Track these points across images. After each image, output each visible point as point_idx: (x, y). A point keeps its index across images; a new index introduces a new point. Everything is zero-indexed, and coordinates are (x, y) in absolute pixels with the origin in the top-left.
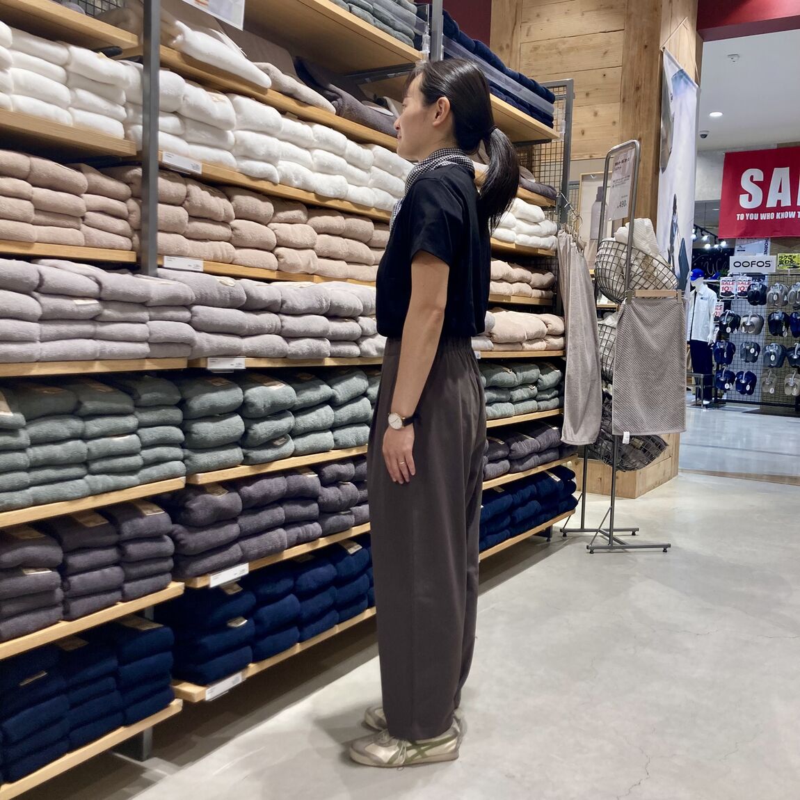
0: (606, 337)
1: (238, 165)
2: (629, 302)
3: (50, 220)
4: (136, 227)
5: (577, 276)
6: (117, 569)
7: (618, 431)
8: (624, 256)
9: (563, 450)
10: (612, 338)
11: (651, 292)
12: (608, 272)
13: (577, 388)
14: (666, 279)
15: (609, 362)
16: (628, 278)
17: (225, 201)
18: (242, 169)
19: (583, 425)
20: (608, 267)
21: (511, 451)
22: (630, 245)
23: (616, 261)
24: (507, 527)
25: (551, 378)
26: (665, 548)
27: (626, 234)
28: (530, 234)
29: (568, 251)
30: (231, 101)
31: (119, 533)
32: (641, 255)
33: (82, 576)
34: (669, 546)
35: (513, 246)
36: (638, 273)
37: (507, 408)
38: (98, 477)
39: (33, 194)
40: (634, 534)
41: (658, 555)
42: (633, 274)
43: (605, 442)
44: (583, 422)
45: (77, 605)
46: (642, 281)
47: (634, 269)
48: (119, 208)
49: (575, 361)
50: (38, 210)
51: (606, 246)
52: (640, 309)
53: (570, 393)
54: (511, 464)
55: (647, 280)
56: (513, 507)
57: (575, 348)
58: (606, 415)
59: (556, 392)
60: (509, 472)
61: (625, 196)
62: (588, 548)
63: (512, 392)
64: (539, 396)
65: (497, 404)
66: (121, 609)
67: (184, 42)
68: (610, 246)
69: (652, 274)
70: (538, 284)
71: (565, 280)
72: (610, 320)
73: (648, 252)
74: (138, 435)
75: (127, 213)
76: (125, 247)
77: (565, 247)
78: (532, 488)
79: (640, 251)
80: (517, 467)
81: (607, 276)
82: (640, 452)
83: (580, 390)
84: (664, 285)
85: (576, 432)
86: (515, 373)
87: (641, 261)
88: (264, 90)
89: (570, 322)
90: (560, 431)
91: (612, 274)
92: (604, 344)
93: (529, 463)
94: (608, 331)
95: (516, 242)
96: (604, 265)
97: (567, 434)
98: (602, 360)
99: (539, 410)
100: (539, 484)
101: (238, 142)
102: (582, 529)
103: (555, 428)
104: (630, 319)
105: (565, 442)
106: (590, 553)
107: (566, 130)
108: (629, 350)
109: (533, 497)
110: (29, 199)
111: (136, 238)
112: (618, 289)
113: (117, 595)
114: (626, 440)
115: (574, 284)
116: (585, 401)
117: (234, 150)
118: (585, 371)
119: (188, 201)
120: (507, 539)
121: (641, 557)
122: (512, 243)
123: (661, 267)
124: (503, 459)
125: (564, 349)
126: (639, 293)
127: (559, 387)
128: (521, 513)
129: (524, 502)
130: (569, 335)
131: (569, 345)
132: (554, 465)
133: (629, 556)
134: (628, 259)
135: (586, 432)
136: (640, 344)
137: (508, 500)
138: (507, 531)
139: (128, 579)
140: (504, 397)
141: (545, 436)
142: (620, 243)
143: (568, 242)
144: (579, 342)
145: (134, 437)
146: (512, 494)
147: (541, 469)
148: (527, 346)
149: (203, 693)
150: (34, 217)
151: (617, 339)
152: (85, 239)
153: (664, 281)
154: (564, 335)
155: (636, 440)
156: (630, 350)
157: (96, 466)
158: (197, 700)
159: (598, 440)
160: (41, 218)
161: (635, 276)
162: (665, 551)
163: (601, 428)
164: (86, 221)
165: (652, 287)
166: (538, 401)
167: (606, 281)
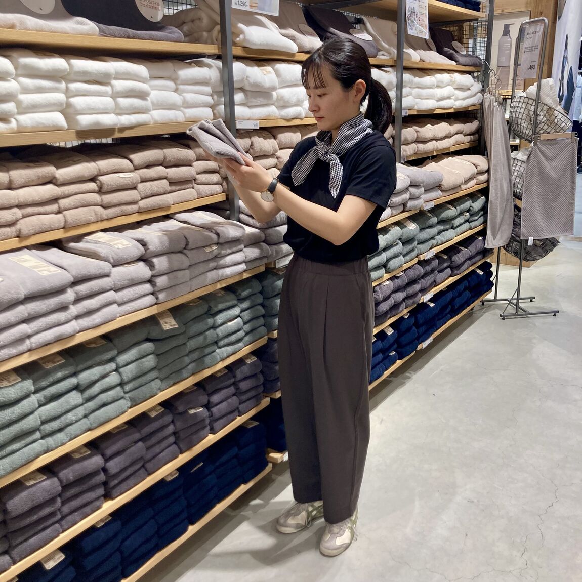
0: (517, 168)
1: (280, 114)
2: (535, 144)
3: (178, 188)
4: (224, 176)
5: (498, 128)
6: (235, 398)
7: (524, 236)
8: (533, 108)
9: (486, 252)
10: (522, 169)
11: (551, 136)
12: (520, 120)
13: (497, 209)
14: (564, 124)
15: (519, 186)
16: (535, 125)
17: (273, 140)
18: (282, 116)
19: (499, 233)
20: (520, 117)
21: (452, 262)
22: (538, 100)
23: (526, 112)
24: (449, 313)
25: (478, 205)
26: (555, 313)
27: (535, 92)
28: (464, 99)
29: (492, 109)
30: (273, 69)
31: (234, 377)
32: (545, 108)
33: (218, 407)
34: (558, 312)
35: (452, 111)
36: (543, 121)
37: (450, 233)
38: (223, 349)
39: (167, 174)
40: (531, 301)
41: (550, 319)
42: (539, 122)
43: (515, 243)
44: (500, 231)
45: (216, 425)
46: (546, 127)
47: (540, 118)
48: (213, 167)
49: (496, 190)
50: (172, 183)
51: (518, 100)
52: (543, 148)
53: (492, 213)
54: (452, 271)
55: (549, 126)
56: (453, 299)
57: (496, 180)
58: (516, 224)
59: (482, 213)
60: (451, 276)
61: (534, 61)
62: (501, 316)
63: (453, 221)
64: (471, 219)
65: (443, 233)
66: (239, 420)
67: (245, 40)
68: (522, 100)
69: (553, 121)
70: (468, 133)
71: (489, 131)
72: (520, 155)
73: (551, 105)
74: (241, 317)
75: (218, 168)
76: (219, 192)
77: (490, 106)
78: (465, 283)
79: (545, 104)
80: (456, 272)
81: (519, 123)
82: (540, 249)
83: (499, 210)
84: (562, 128)
85: (494, 239)
86: (456, 208)
87: (545, 112)
88: (293, 55)
89: (493, 162)
90: (484, 239)
91: (523, 121)
92: (516, 173)
93: (463, 268)
94: (519, 164)
95: (454, 107)
96: (517, 115)
97: (489, 241)
98: (514, 184)
99: (470, 229)
100: (469, 279)
101: (279, 98)
102: (496, 299)
103: (481, 238)
104: (536, 156)
105: (487, 247)
106: (503, 319)
107: (490, 10)
108: (534, 179)
109: (465, 289)
110: (166, 178)
111: (225, 184)
112: (527, 132)
113: (236, 413)
114: (530, 243)
115: (496, 134)
116: (502, 216)
117: (276, 104)
118: (502, 196)
119: (252, 149)
120: (449, 320)
121: (538, 321)
122: (451, 108)
123: (560, 116)
124: (446, 268)
125: (488, 181)
126: (544, 137)
127: (484, 209)
128: (458, 302)
129: (460, 294)
130: (492, 172)
131: (492, 179)
132: (479, 263)
133: (530, 321)
134: (536, 111)
135: (501, 237)
136: (543, 174)
137: (450, 295)
138: (448, 315)
139: (241, 403)
140: (448, 227)
141: (474, 246)
142: (529, 98)
143: (492, 103)
144: (499, 176)
145: (239, 318)
146: (452, 291)
147: (471, 269)
148: (463, 187)
149: (282, 457)
150: (169, 188)
151: (526, 170)
152: (197, 194)
153: (562, 126)
154: (488, 171)
155: (537, 242)
156: (536, 179)
157: (221, 343)
158: (279, 461)
159: (510, 242)
160: (173, 188)
161: (540, 124)
162: (555, 315)
163: (512, 233)
164: (197, 182)
165: (553, 131)
166: (469, 222)
167: (518, 126)
